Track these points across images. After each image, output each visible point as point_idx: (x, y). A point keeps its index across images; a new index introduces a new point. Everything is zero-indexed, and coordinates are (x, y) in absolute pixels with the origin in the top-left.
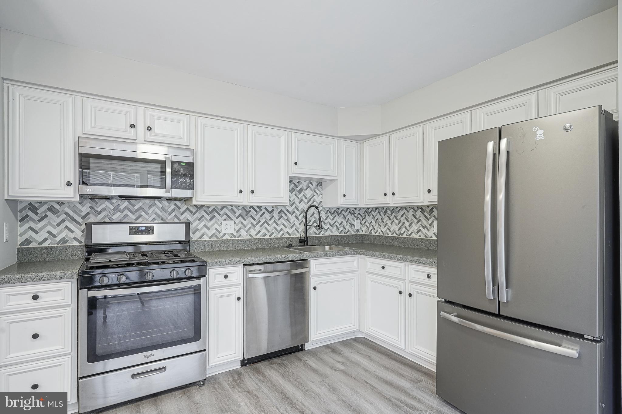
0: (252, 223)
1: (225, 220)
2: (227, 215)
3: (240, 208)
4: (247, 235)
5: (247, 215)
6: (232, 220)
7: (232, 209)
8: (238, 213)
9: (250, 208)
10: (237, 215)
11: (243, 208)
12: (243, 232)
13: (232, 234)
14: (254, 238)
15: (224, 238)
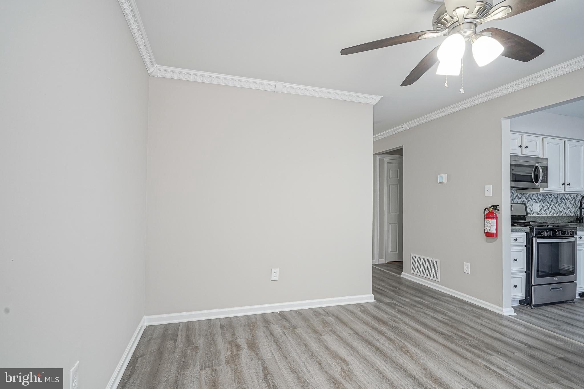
0: (547, 206)
1: (534, 203)
2: (535, 199)
3: (541, 195)
4: (545, 214)
5: (545, 200)
6: (537, 203)
7: (537, 196)
8: (541, 198)
9: (546, 195)
10: (540, 200)
11: (543, 195)
12: (543, 211)
13: (537, 212)
14: (548, 216)
15: (534, 215)
